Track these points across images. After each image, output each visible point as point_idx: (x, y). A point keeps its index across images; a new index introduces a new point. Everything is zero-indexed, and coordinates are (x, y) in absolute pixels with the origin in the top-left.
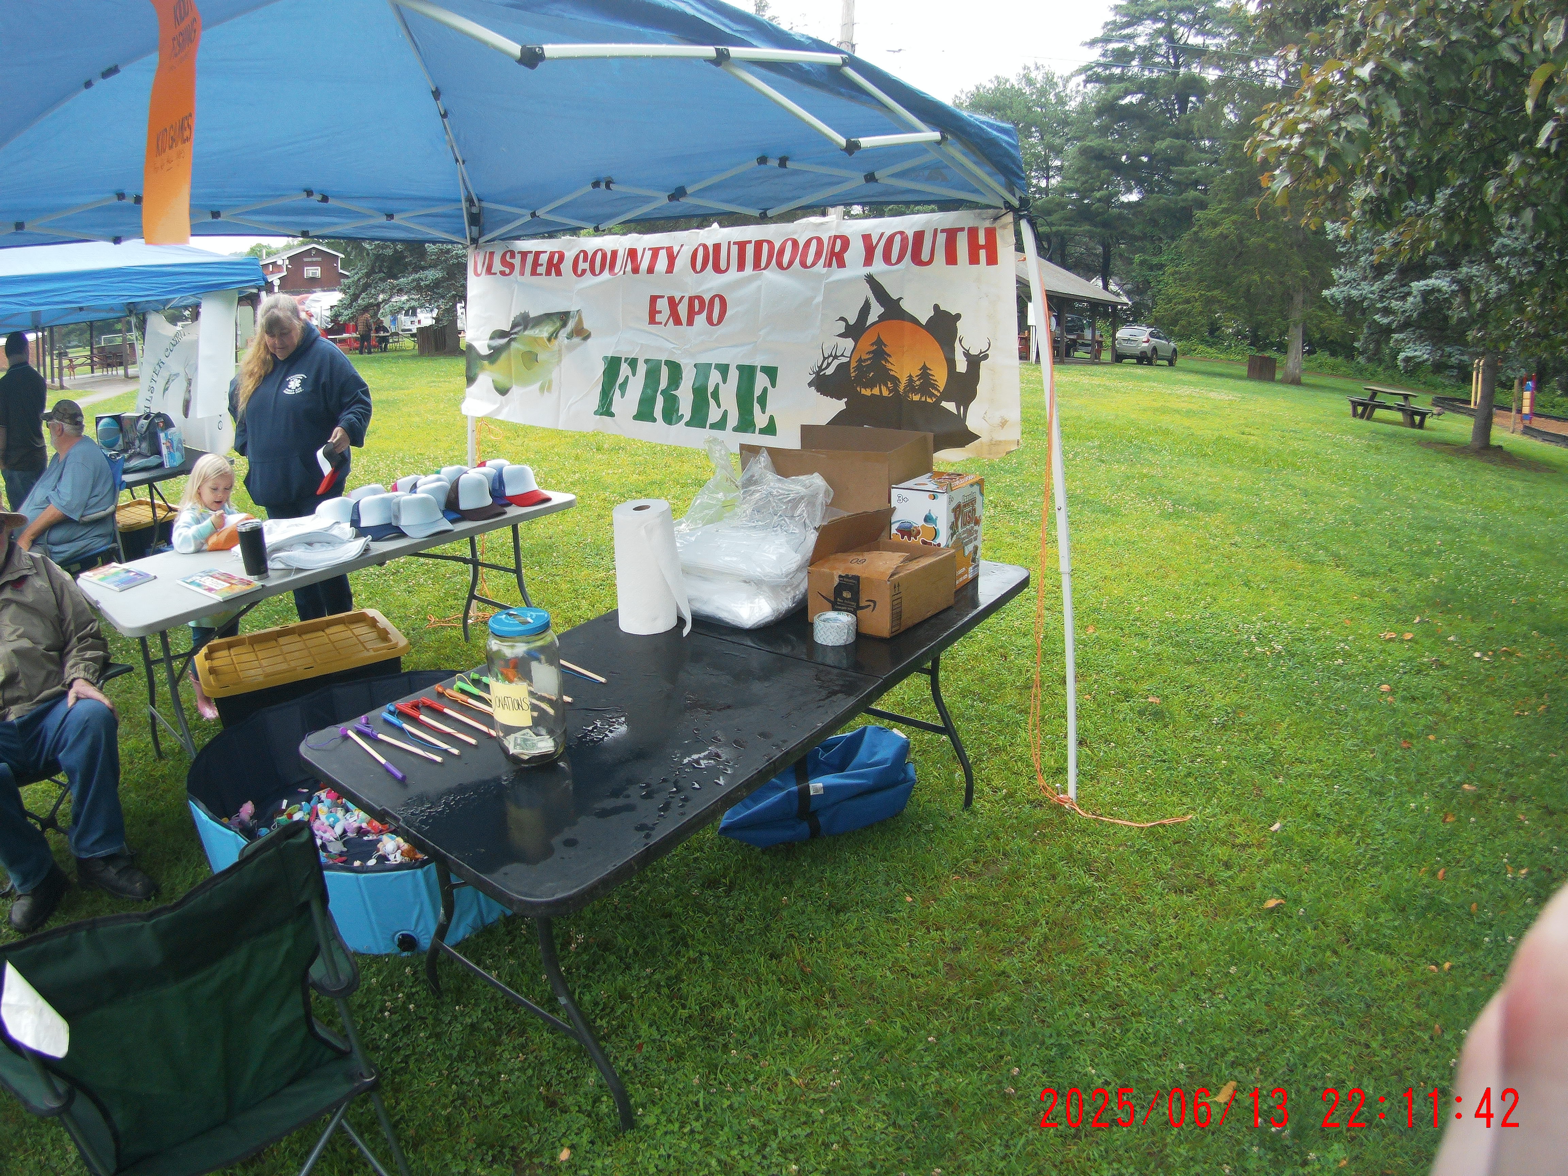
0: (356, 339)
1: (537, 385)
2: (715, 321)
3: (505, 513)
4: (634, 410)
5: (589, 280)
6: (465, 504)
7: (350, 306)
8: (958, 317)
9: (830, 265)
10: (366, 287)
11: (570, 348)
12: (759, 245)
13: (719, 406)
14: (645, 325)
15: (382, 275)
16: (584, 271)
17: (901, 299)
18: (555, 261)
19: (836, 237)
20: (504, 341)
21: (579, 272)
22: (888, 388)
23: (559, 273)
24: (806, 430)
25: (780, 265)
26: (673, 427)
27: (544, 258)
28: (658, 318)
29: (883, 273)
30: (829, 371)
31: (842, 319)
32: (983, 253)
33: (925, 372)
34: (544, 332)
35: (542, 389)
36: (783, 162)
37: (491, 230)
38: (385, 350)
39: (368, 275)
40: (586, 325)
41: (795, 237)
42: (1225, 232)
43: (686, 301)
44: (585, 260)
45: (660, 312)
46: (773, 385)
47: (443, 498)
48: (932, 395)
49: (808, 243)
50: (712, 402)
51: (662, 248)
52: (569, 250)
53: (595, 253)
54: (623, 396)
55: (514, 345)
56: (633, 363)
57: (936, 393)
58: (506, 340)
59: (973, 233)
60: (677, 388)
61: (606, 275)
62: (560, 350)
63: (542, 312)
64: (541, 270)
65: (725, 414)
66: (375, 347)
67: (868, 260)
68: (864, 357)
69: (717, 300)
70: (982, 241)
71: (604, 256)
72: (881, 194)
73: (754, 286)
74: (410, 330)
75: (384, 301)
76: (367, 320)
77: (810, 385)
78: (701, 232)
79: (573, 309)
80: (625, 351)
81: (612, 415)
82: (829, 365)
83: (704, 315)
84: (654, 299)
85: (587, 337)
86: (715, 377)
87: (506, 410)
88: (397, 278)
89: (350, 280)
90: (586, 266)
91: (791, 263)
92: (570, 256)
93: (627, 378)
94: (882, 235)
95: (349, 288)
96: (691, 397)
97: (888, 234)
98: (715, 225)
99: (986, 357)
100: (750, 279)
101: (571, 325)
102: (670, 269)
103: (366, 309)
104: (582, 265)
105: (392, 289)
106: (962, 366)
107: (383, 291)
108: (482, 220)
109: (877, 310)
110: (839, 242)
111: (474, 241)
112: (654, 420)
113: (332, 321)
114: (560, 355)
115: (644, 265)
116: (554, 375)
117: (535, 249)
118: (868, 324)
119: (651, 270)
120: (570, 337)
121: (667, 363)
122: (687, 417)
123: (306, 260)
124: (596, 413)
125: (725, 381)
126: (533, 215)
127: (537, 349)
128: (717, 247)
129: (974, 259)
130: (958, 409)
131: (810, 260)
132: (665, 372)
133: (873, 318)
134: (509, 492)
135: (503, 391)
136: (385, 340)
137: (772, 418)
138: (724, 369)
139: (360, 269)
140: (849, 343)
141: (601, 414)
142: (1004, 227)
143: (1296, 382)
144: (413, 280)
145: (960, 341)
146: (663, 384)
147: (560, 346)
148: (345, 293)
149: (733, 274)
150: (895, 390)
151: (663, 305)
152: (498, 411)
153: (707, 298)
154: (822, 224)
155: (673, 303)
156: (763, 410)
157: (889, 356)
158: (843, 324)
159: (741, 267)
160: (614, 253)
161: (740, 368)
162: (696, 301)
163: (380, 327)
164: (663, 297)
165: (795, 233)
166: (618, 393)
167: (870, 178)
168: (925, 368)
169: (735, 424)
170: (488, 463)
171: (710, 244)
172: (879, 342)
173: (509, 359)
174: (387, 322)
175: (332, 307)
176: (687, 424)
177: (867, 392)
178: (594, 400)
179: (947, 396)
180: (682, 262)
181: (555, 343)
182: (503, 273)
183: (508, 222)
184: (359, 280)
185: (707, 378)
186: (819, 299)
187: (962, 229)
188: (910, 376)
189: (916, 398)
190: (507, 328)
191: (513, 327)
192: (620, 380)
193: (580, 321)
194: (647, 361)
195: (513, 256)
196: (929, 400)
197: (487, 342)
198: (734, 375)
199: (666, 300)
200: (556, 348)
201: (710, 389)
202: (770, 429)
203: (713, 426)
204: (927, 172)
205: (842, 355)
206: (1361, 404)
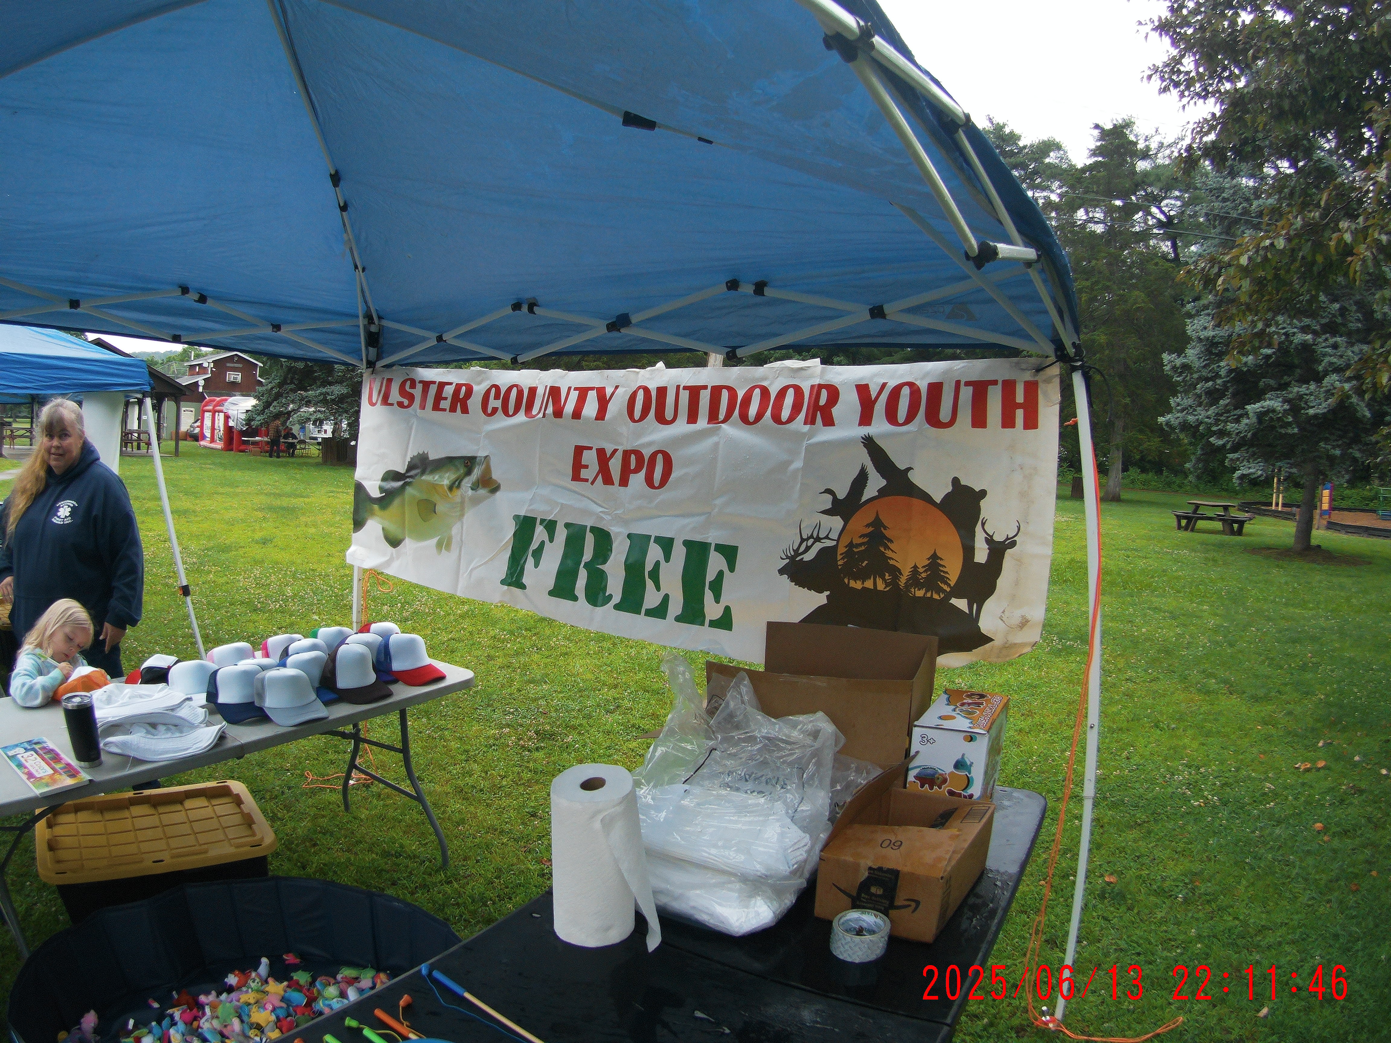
0: (267, 443)
1: (434, 541)
2: (657, 482)
3: (390, 695)
4: (550, 583)
5: (501, 422)
6: (344, 681)
7: (262, 412)
8: (983, 493)
9: (813, 422)
10: (278, 396)
11: (476, 502)
12: (716, 391)
13: (658, 588)
14: (567, 481)
15: (292, 386)
16: (495, 410)
17: (910, 469)
18: (462, 396)
19: (820, 387)
20: (399, 484)
21: (489, 411)
22: (884, 579)
23: (465, 410)
24: (775, 630)
25: (744, 418)
26: (599, 610)
27: (449, 391)
28: (584, 473)
29: (885, 436)
30: (808, 557)
31: (828, 491)
32: (1020, 414)
33: (934, 563)
34: (445, 479)
35: (439, 545)
36: (760, 288)
37: (392, 353)
38: (293, 455)
39: (280, 385)
40: (496, 475)
41: (765, 384)
43: (619, 455)
44: (497, 397)
45: (586, 467)
46: (732, 569)
47: (317, 673)
48: (940, 590)
49: (782, 393)
50: (649, 584)
51: (592, 389)
52: (479, 383)
53: (510, 389)
54: (536, 565)
55: (409, 491)
56: (550, 526)
57: (945, 587)
58: (401, 483)
59: (1009, 387)
60: (604, 562)
61: (521, 417)
62: (462, 503)
63: (443, 456)
64: (445, 404)
65: (666, 598)
66: (283, 451)
67: (866, 419)
68: (857, 541)
69: (660, 457)
70: (1020, 398)
71: (520, 392)
72: (884, 335)
73: (709, 442)
74: (316, 439)
75: (293, 410)
76: (278, 427)
77: (781, 572)
78: (642, 371)
79: (481, 454)
80: (541, 510)
81: (523, 587)
82: (808, 549)
83: (642, 474)
84: (579, 451)
85: (495, 489)
86: (654, 553)
87: (396, 564)
88: (306, 390)
89: (264, 388)
90: (498, 404)
91: (759, 416)
92: (479, 390)
93: (543, 543)
94: (884, 385)
95: (263, 395)
96: (623, 573)
97: (892, 384)
98: (660, 365)
99: (1013, 544)
100: (702, 435)
101: (477, 472)
102: (601, 415)
103: (277, 416)
104: (494, 403)
105: (301, 400)
106: (981, 555)
107: (293, 402)
108: (381, 341)
109: (876, 482)
110: (824, 393)
111: (371, 364)
112: (575, 599)
113: (246, 424)
114: (462, 509)
115: (569, 408)
116: (455, 531)
117: (439, 379)
118: (864, 498)
119: (577, 414)
120: (475, 487)
121: (594, 530)
122: (616, 599)
123: (228, 365)
124: (503, 582)
125: (667, 559)
126: (440, 339)
127: (435, 498)
128: (662, 391)
129: (1008, 422)
130: (970, 607)
131: (785, 413)
132: (590, 540)
133: (870, 491)
134: (397, 666)
135: (394, 542)
136: (293, 446)
137: (727, 609)
138: (666, 544)
139: (274, 379)
140: (836, 523)
141: (509, 585)
142: (1048, 381)
144: (321, 394)
145: (983, 524)
146: (588, 555)
147: (463, 498)
148: (259, 399)
149: (681, 427)
150: (894, 583)
151: (590, 458)
152: (388, 563)
153: (647, 453)
154: (802, 369)
155: (603, 457)
156: (717, 600)
157: (891, 541)
158: (829, 497)
159: (692, 418)
160: (533, 391)
161: (687, 543)
162: (633, 457)
163: (289, 434)
164: (590, 448)
165: (765, 379)
166: (530, 561)
167: (877, 312)
168: (934, 557)
169: (679, 612)
170: (374, 627)
171: (653, 386)
172: (877, 523)
173: (403, 505)
174: (296, 429)
175: (247, 411)
176: (617, 607)
177: (857, 585)
178: (501, 567)
179: (958, 592)
180: (616, 407)
181: (457, 494)
182: (400, 404)
183: (410, 345)
184: (272, 388)
185: (644, 552)
186: (798, 464)
187: (995, 382)
188: (915, 567)
189: (920, 593)
190: (402, 470)
191: (410, 468)
192: (534, 546)
193: (488, 470)
194: (567, 525)
195: (413, 386)
196: (936, 596)
197: (379, 483)
198: (679, 552)
199: (594, 452)
200: (458, 499)
201: (649, 567)
202: (725, 622)
203: (649, 613)
204: (948, 309)
205: (827, 537)
206: (1185, 518)
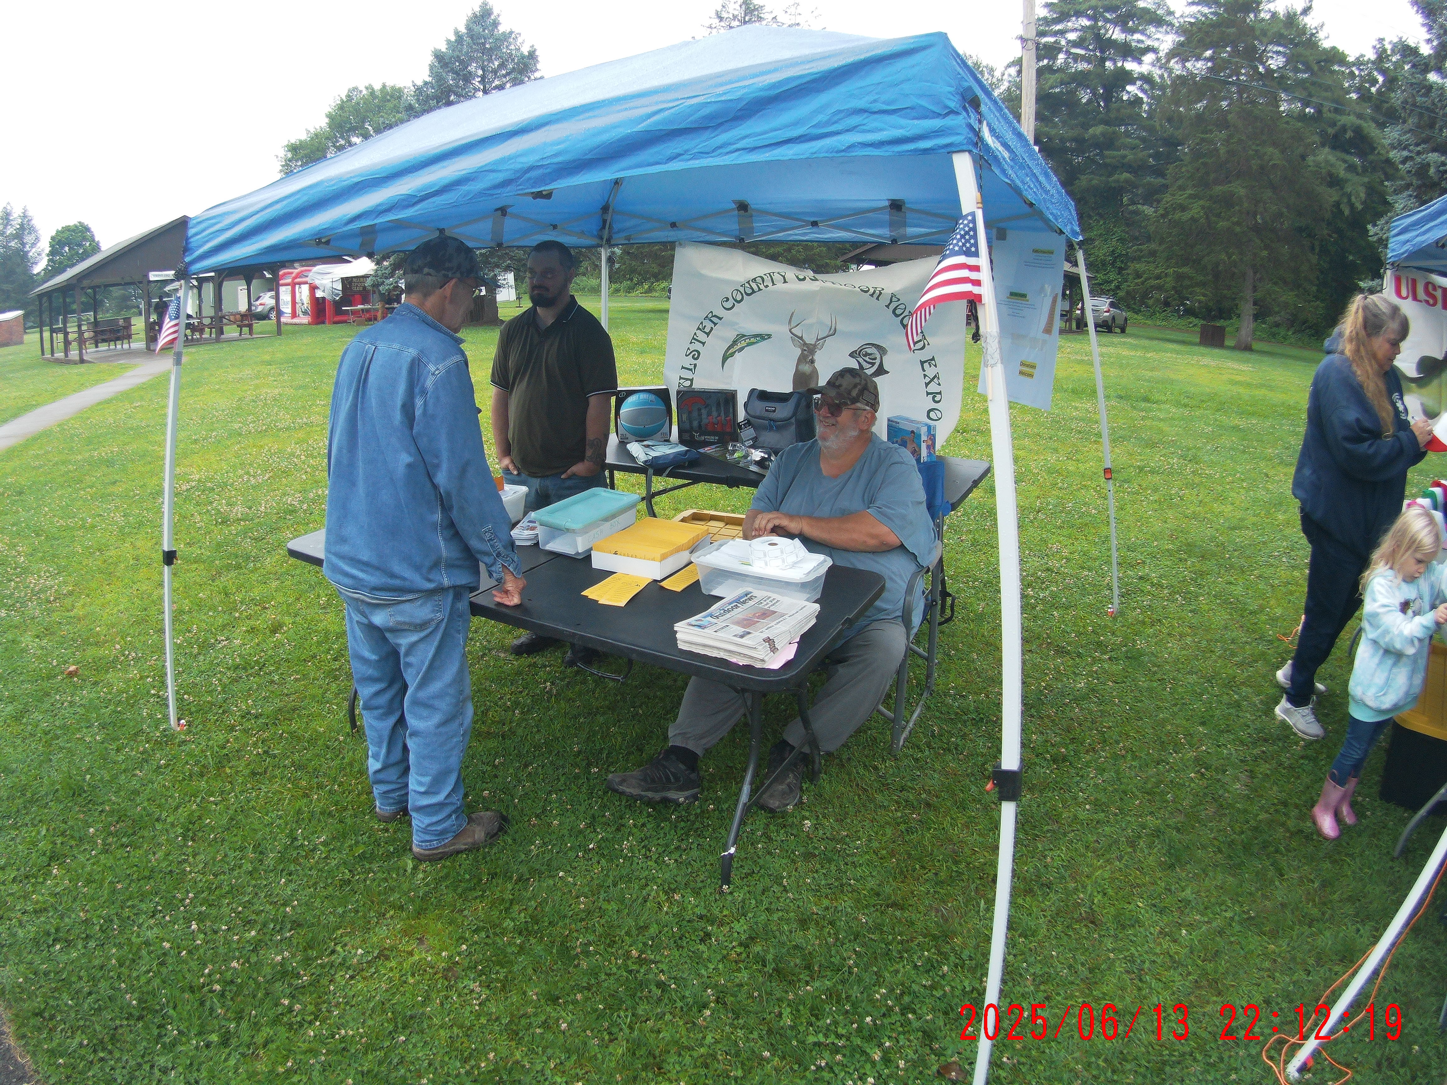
42: (1196, 216)
113: (344, 293)
143: (1248, 348)
